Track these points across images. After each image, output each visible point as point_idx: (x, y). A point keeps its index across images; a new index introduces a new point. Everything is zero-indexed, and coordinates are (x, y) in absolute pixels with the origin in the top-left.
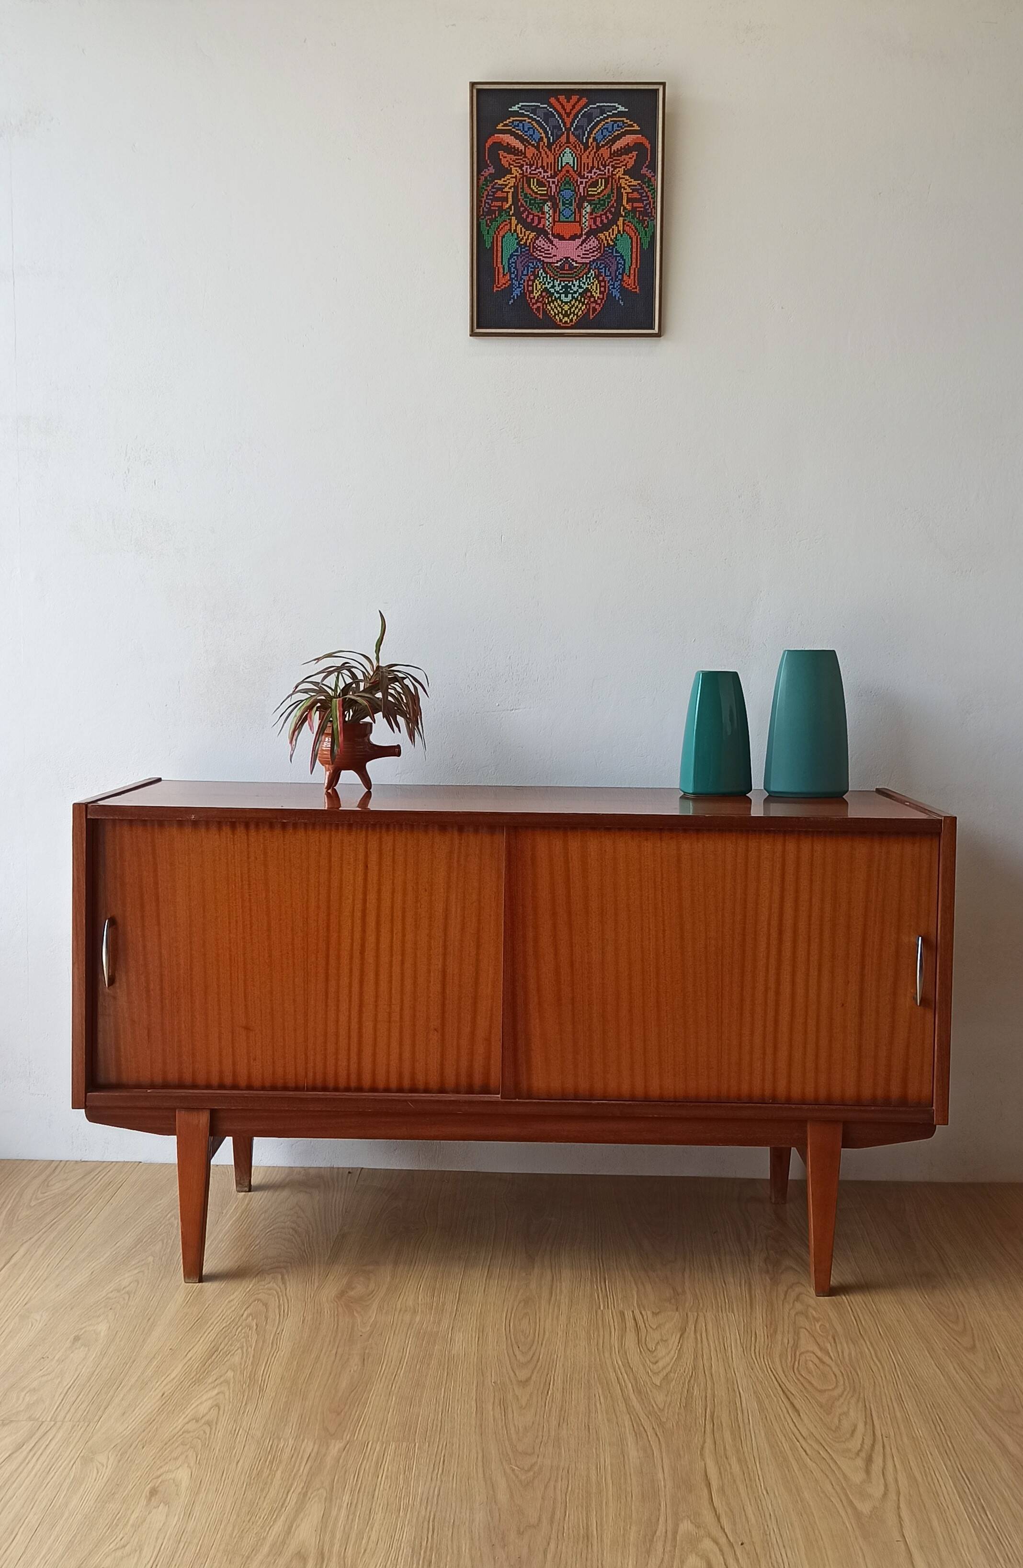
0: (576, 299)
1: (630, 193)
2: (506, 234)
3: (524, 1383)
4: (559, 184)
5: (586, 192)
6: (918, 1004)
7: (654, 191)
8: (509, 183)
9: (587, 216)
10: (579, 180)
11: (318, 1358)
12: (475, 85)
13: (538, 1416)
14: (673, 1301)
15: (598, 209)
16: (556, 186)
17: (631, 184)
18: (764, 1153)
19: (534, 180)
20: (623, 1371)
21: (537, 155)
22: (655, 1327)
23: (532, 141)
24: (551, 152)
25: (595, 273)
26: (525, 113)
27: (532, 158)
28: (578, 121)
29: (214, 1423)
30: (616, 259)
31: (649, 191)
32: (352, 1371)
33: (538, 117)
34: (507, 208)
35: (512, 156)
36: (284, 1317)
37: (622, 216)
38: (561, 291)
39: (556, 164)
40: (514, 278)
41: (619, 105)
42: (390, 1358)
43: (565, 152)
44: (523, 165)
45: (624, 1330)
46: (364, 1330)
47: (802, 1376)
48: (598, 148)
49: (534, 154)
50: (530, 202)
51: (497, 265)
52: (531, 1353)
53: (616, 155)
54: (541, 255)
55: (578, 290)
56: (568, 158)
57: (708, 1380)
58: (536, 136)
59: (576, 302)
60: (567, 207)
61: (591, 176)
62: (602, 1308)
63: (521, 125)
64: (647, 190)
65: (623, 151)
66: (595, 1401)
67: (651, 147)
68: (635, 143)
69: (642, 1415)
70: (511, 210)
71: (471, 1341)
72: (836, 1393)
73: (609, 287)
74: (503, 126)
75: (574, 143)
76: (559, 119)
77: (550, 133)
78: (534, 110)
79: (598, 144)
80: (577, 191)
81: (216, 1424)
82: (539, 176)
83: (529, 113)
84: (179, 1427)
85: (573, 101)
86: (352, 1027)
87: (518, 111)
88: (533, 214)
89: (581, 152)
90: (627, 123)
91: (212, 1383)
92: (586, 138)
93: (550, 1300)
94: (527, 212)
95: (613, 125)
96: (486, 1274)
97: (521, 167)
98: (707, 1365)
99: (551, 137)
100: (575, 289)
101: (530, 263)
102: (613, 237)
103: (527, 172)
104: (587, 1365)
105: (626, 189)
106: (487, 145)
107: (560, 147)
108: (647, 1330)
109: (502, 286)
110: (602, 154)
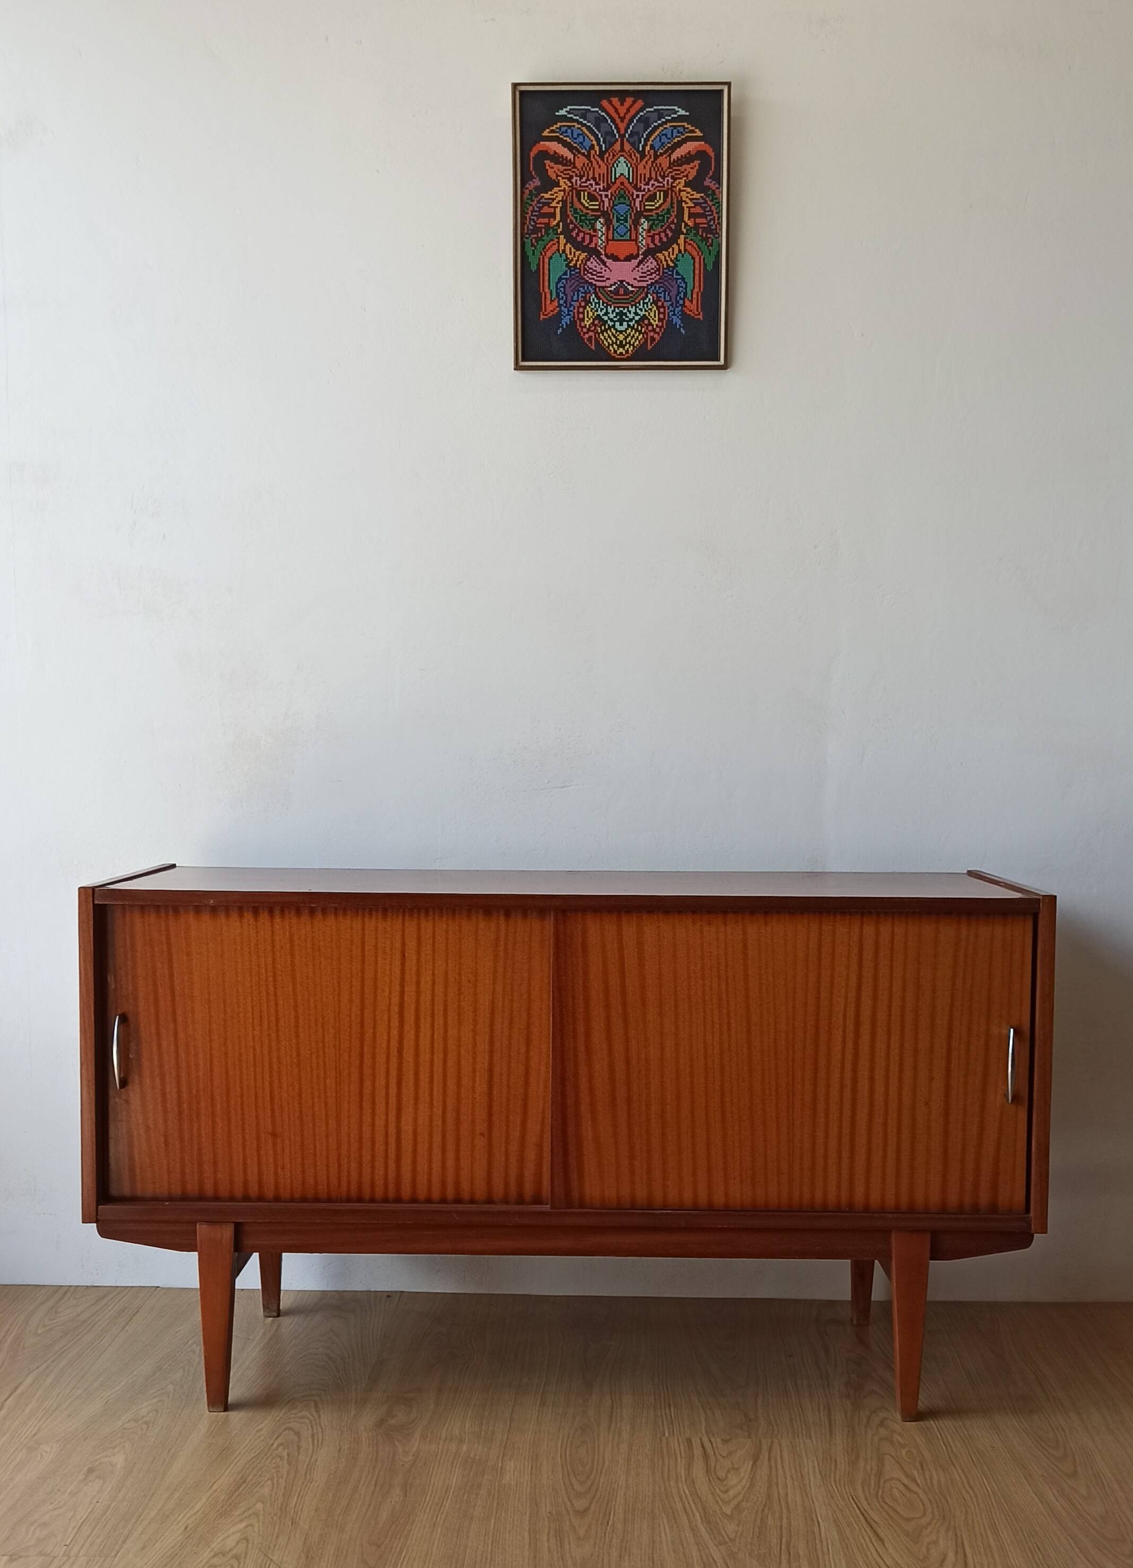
0: (633, 328)
1: (692, 207)
2: (553, 254)
3: (582, 1513)
4: (613, 197)
5: (642, 206)
6: (1010, 1101)
7: (719, 204)
8: (557, 197)
9: (644, 234)
10: (635, 193)
11: (356, 1489)
12: (518, 87)
13: (597, 1547)
14: (745, 1427)
15: (656, 226)
16: (610, 200)
17: (693, 197)
18: (844, 1267)
19: (584, 194)
20: (690, 1500)
21: (588, 165)
22: (725, 1455)
23: (582, 149)
24: (604, 161)
25: (653, 298)
26: (575, 118)
27: (582, 169)
28: (633, 127)
29: (243, 1556)
30: (677, 282)
31: (713, 205)
32: (393, 1502)
33: (588, 122)
34: (555, 226)
35: (560, 166)
36: (318, 1445)
37: (683, 233)
38: (615, 319)
39: (609, 175)
40: (562, 305)
41: (678, 108)
42: (435, 1488)
43: (619, 162)
44: (572, 177)
45: (690, 1459)
46: (406, 1460)
47: (887, 1504)
48: (656, 157)
49: (584, 164)
50: (580, 219)
51: (543, 290)
52: (589, 1483)
53: (676, 164)
54: (593, 279)
55: (634, 317)
56: (622, 168)
57: (783, 1508)
58: (587, 144)
59: (632, 331)
60: (622, 224)
61: (648, 189)
62: (667, 1435)
63: (569, 131)
64: (710, 203)
65: (683, 160)
66: (660, 1532)
67: (715, 154)
68: (698, 152)
69: (710, 1544)
70: (559, 228)
71: (524, 1470)
72: (924, 1521)
73: (668, 313)
74: (549, 133)
75: (629, 151)
76: (611, 124)
77: (602, 139)
78: (584, 114)
79: (655, 152)
80: (632, 205)
81: (245, 1558)
82: (590, 189)
83: (578, 118)
84: (204, 1561)
85: (627, 104)
86: (390, 1132)
87: (566, 116)
88: (584, 232)
89: (637, 161)
90: (688, 128)
91: (239, 1515)
92: (643, 146)
93: (610, 1427)
94: (577, 230)
95: (672, 131)
96: (539, 1401)
97: (570, 179)
98: (782, 1492)
99: (604, 146)
100: (631, 316)
101: (581, 287)
102: (673, 257)
103: (576, 184)
104: (651, 1494)
105: (687, 203)
106: (532, 155)
107: (614, 156)
108: (716, 1458)
109: (549, 313)
110: (660, 164)
